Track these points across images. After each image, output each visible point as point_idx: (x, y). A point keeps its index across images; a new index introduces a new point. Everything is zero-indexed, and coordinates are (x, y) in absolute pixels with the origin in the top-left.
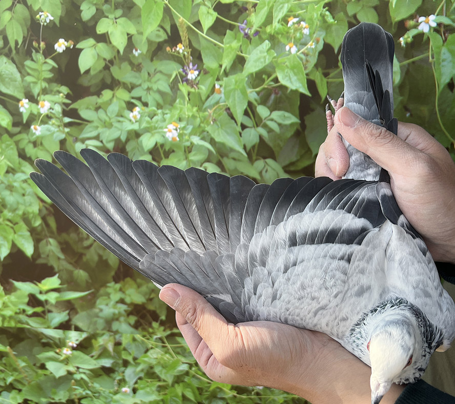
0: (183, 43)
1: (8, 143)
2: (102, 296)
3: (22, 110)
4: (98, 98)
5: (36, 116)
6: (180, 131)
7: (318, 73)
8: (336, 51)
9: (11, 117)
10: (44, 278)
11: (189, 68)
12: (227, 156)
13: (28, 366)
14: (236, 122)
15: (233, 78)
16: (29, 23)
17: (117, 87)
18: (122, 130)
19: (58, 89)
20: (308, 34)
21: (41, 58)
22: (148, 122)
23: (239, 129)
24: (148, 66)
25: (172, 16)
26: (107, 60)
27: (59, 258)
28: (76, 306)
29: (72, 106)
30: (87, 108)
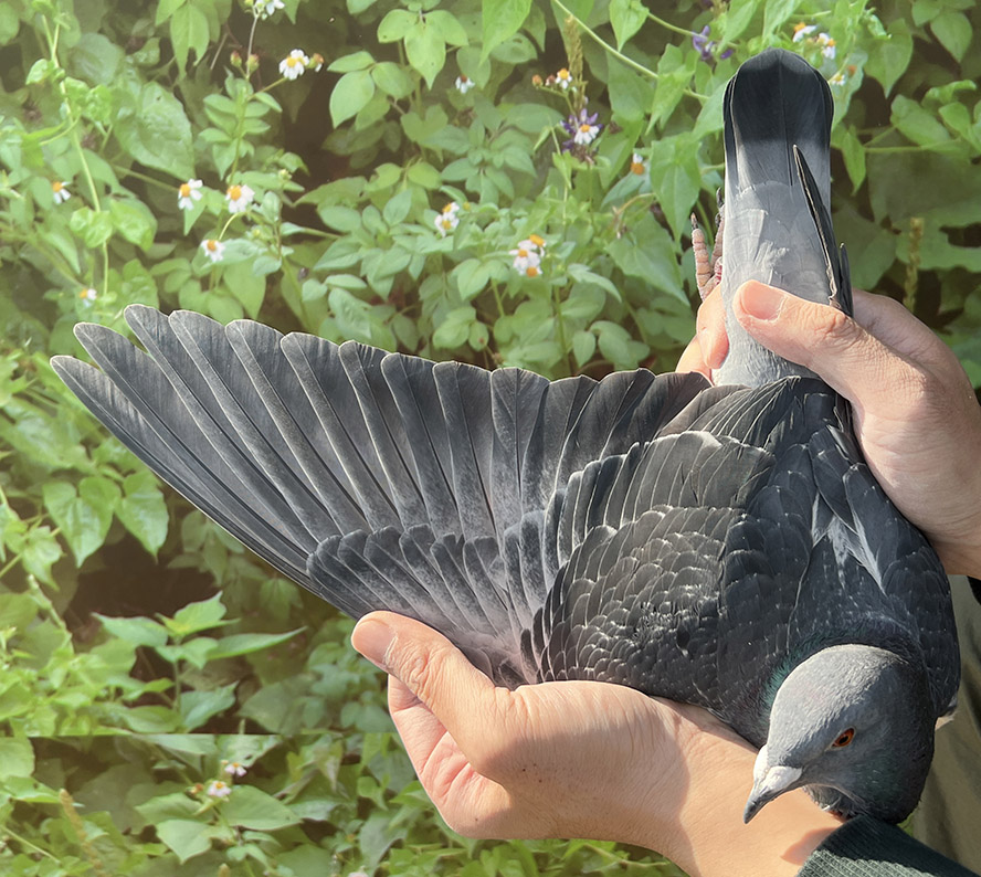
0: (571, 68)
1: (135, 280)
2: (324, 640)
3: (183, 204)
4: (366, 181)
5: (216, 218)
6: (546, 254)
7: (848, 134)
8: (887, 93)
9: (153, 221)
10: (182, 606)
11: (579, 120)
12: (647, 306)
13: (110, 838)
14: (671, 233)
15: (671, 143)
16: (227, 13)
17: (413, 159)
18: (412, 254)
19: (276, 158)
20: (833, 57)
21: (244, 89)
22: (475, 236)
23: (677, 247)
24: (488, 116)
25: (552, 12)
26: (396, 100)
27: (229, 553)
28: (257, 671)
29: (303, 199)
30: (339, 204)
